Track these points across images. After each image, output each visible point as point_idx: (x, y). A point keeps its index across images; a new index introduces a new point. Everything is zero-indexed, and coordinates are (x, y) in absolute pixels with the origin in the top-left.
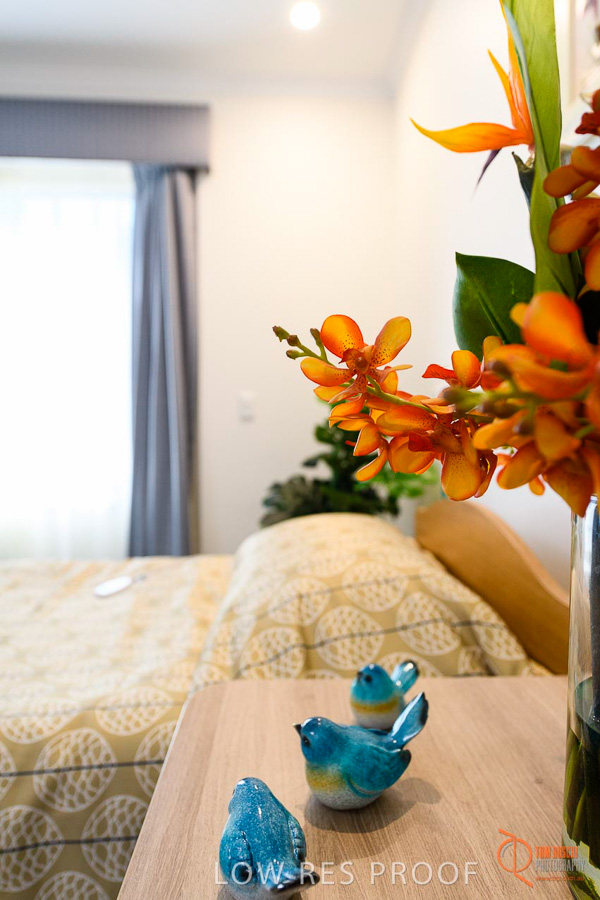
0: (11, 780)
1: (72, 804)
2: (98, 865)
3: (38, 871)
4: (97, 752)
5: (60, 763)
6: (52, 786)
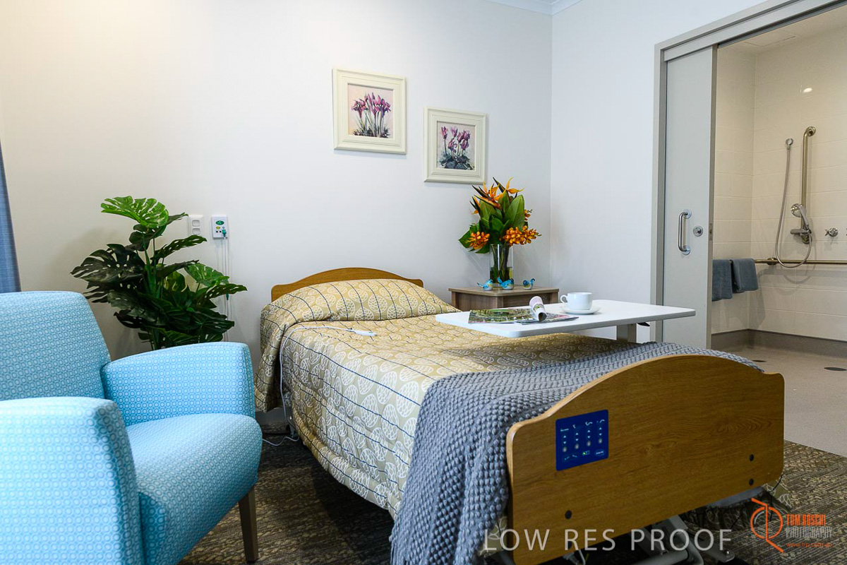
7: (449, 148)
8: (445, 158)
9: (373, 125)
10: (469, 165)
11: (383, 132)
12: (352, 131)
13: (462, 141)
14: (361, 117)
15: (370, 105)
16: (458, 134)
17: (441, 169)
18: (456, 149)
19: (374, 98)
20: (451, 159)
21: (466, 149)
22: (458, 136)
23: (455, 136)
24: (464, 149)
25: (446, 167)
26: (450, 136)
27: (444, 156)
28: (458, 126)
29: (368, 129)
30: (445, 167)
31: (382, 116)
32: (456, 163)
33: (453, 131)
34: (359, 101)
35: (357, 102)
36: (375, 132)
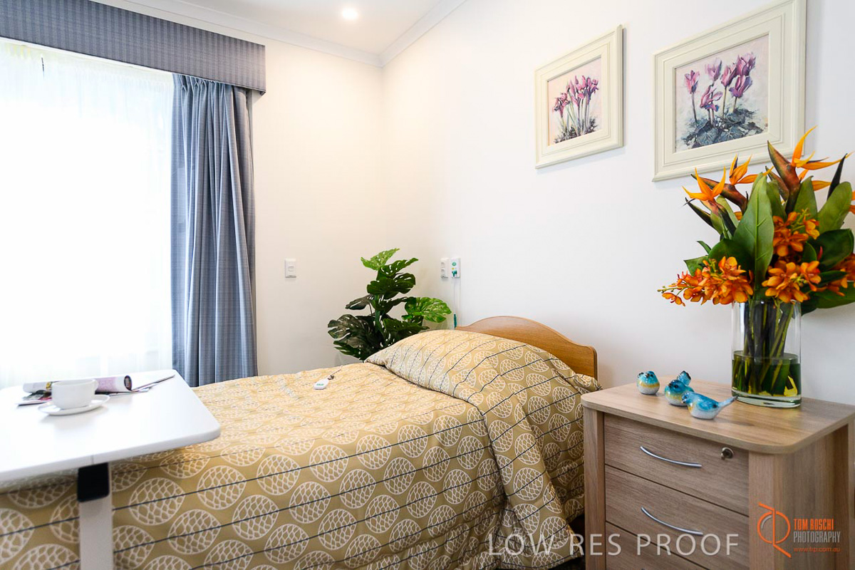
0: (427, 438)
1: (451, 443)
2: (463, 464)
3: (443, 472)
4: (453, 422)
5: (443, 428)
6: (443, 438)
7: (704, 106)
8: (692, 130)
9: (576, 121)
10: (752, 126)
11: (588, 125)
12: (552, 140)
13: (734, 80)
14: (562, 117)
15: (573, 94)
16: (722, 72)
17: (686, 151)
18: (720, 103)
19: (577, 83)
20: (709, 126)
21: (746, 94)
22: (725, 75)
23: (716, 78)
24: (739, 96)
25: (697, 145)
26: (704, 82)
27: (692, 126)
28: (721, 57)
29: (570, 129)
30: (694, 146)
31: (588, 103)
32: (720, 130)
33: (709, 70)
34: (560, 96)
35: (558, 100)
36: (579, 129)
